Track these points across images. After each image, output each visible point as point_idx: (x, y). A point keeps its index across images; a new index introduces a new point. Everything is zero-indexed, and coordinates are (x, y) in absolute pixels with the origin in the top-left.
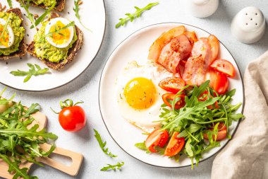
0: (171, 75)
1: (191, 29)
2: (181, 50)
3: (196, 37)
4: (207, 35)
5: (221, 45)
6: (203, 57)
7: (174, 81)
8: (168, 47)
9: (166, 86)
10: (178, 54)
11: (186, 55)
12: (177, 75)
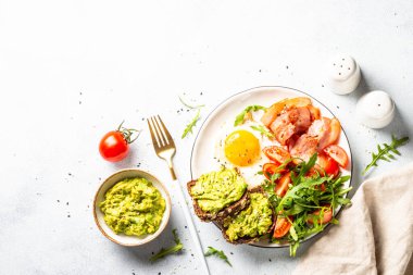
0: (279, 145)
1: (316, 105)
2: (298, 123)
3: (319, 115)
4: (331, 117)
5: (342, 133)
6: (319, 138)
7: (280, 153)
8: (285, 117)
9: (270, 155)
10: (293, 127)
11: (301, 131)
12: (286, 148)
